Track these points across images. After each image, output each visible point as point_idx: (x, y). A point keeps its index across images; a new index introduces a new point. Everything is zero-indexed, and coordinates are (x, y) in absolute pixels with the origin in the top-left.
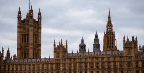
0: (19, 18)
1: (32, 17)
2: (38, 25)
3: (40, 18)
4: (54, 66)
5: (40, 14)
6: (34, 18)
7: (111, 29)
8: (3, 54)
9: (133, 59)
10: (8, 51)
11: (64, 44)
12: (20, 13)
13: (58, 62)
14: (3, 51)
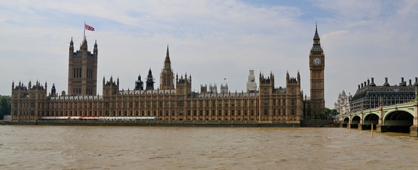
0: (71, 49)
1: (86, 49)
2: (93, 58)
3: (96, 51)
4: (103, 104)
5: (96, 46)
6: (89, 50)
7: (169, 66)
8: (46, 90)
9: (185, 98)
10: (54, 87)
11: (115, 80)
12: (72, 43)
13: (107, 100)
14: (46, 86)
